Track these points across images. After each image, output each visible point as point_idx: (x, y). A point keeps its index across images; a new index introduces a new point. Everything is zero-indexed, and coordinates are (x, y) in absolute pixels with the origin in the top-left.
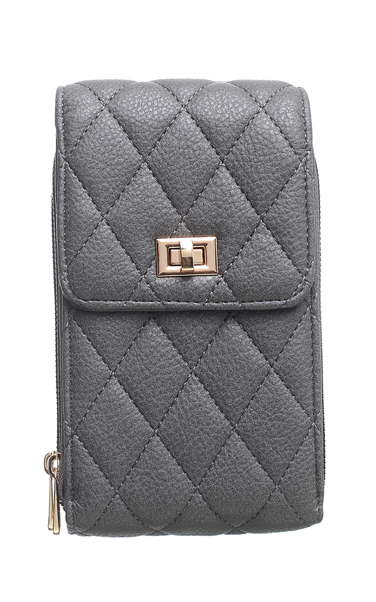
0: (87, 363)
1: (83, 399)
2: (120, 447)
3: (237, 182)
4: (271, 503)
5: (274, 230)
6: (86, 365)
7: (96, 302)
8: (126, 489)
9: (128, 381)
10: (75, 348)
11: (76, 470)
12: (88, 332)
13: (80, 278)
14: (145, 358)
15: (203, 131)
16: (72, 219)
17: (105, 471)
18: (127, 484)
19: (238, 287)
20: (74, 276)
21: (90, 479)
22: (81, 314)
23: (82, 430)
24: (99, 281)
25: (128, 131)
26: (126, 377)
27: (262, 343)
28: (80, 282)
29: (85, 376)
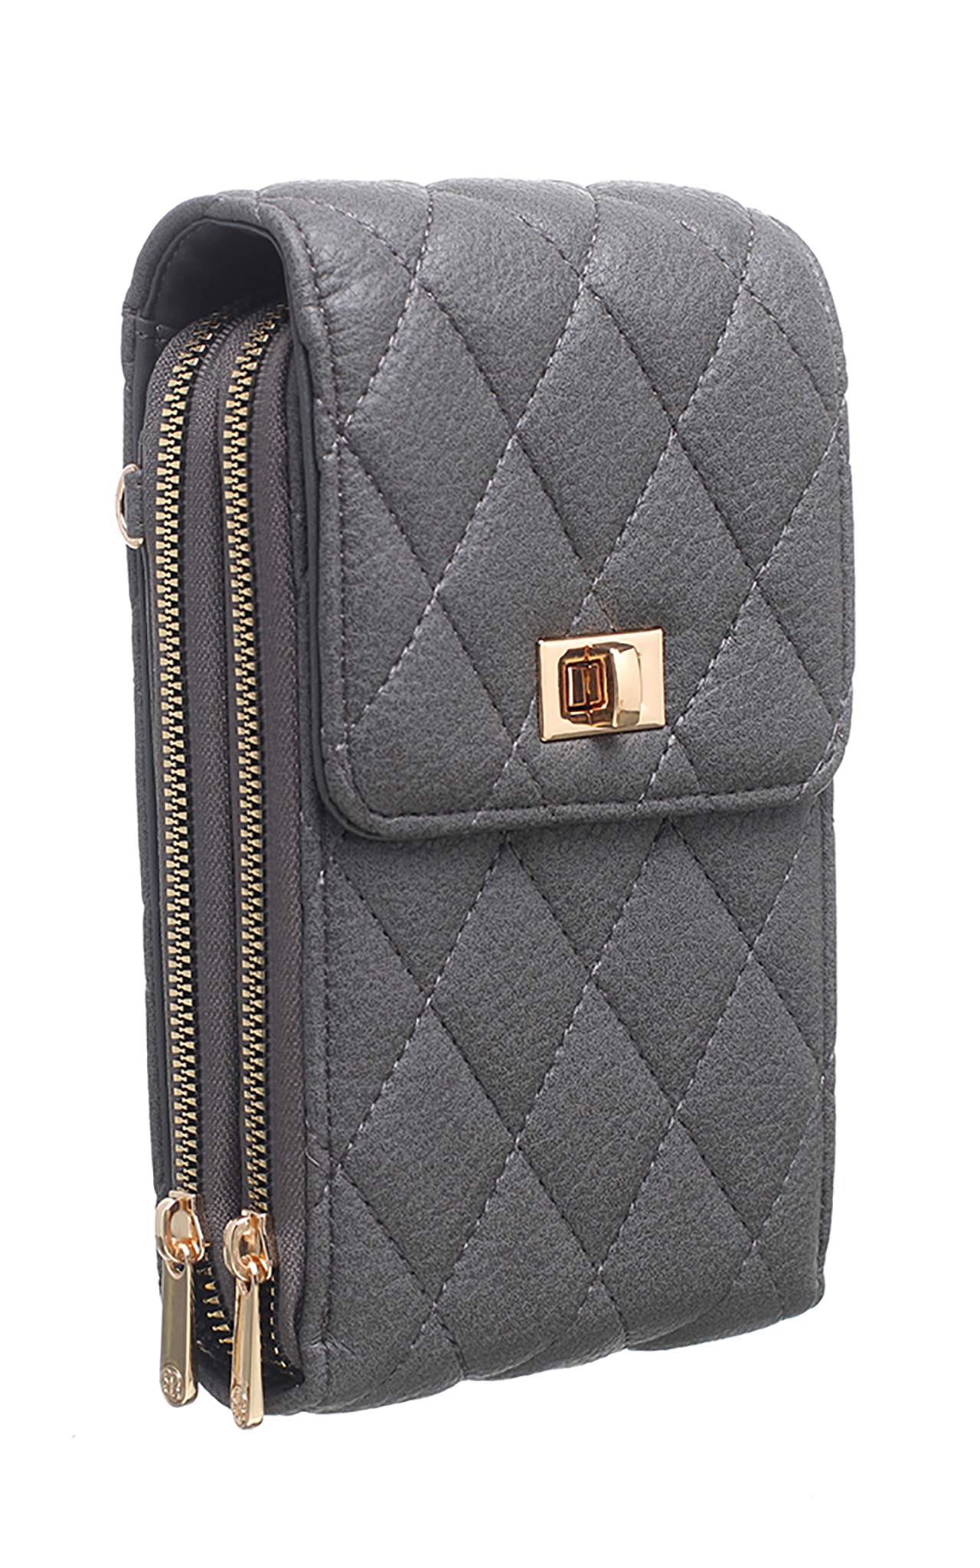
0: (374, 979)
1: (364, 1075)
2: (449, 1191)
3: (707, 483)
4: (742, 1286)
5: (783, 608)
6: (371, 985)
7: (414, 818)
8: (457, 1296)
9: (465, 1018)
10: (341, 940)
11: (346, 1262)
12: (377, 896)
13: (388, 760)
14: (504, 954)
15: (635, 349)
16: (368, 600)
17: (413, 1258)
18: (459, 1283)
19: (714, 757)
20: (371, 754)
21: (381, 1284)
22: (360, 848)
23: (362, 1158)
24: (431, 765)
25: (480, 350)
26: (460, 1008)
27: (735, 891)
28: (387, 770)
29: (370, 1015)
